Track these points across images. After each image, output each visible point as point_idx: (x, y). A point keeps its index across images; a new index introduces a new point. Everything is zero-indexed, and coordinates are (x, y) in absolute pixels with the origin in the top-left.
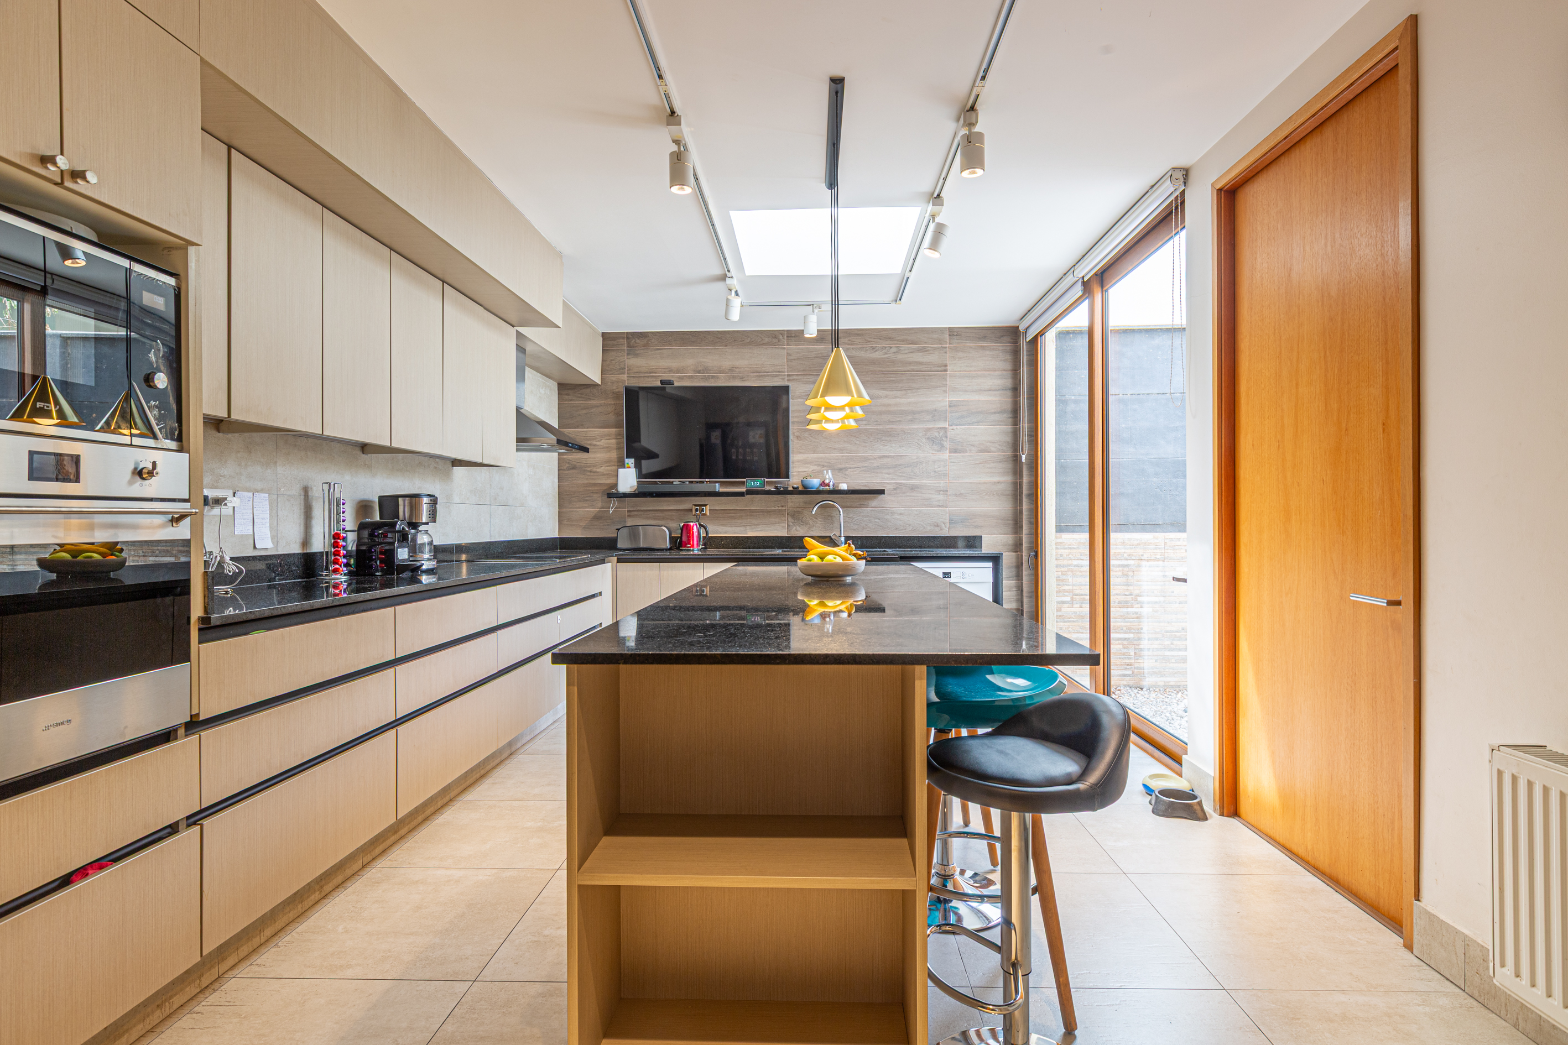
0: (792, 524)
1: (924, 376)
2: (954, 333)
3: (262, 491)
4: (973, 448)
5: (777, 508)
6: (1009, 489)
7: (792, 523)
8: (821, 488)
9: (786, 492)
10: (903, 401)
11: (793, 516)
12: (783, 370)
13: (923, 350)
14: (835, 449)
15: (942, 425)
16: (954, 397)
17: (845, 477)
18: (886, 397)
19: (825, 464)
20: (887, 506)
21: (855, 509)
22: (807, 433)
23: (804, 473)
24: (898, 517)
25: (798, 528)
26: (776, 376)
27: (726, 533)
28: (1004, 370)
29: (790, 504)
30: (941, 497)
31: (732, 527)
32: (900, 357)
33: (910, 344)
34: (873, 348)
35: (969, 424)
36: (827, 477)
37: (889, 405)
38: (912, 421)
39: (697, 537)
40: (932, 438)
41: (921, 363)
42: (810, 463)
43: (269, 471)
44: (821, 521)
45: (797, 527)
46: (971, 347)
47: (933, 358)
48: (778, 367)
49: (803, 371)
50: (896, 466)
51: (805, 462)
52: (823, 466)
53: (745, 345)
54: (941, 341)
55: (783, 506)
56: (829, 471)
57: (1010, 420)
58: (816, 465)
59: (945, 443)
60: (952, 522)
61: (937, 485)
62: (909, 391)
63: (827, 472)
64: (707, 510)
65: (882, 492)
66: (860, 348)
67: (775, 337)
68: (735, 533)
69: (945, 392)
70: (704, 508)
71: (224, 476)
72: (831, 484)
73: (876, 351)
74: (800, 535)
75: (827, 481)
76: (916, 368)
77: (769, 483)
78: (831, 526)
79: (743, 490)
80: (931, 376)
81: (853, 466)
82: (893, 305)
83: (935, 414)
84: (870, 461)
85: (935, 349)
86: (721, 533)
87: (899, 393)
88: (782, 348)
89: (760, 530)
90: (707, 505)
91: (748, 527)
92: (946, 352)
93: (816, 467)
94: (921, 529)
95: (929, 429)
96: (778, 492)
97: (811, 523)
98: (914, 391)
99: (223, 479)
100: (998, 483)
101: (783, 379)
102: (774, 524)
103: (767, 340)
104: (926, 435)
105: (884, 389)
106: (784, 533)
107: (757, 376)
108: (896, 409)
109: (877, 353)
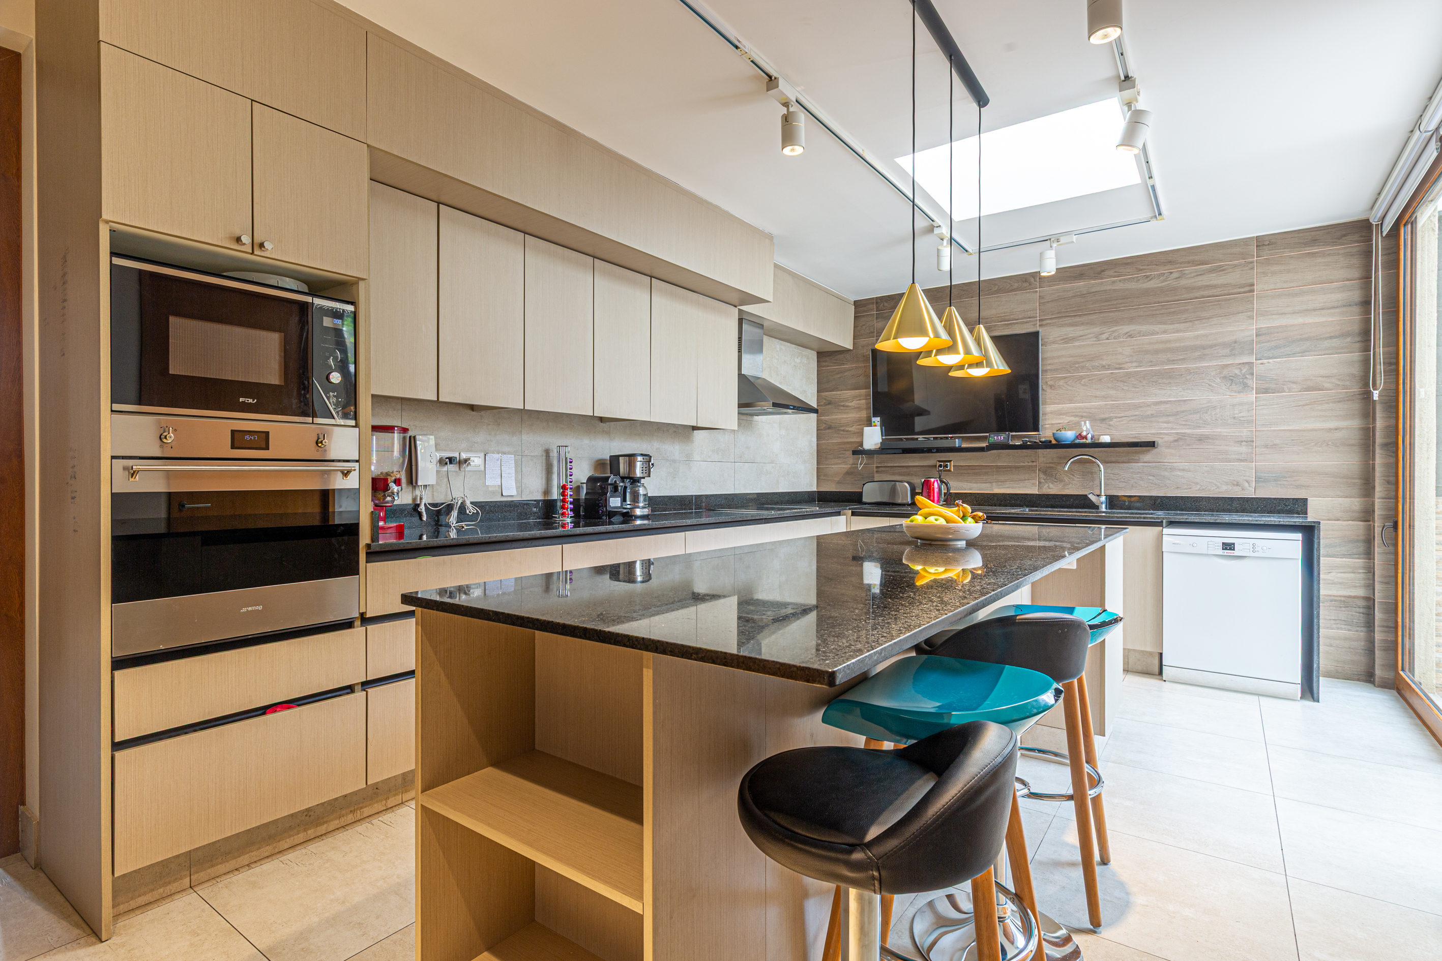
0: (1043, 481)
1: (1219, 301)
2: (1262, 242)
3: (509, 453)
4: (1294, 386)
5: (1027, 464)
6: (1355, 437)
7: (1044, 480)
8: (1077, 441)
9: (1035, 446)
10: (1187, 334)
11: (1045, 473)
12: (1034, 315)
13: (1220, 270)
14: (1096, 397)
15: (1245, 359)
16: (1264, 324)
17: (1108, 429)
18: (1165, 332)
19: (1084, 414)
20: (1165, 461)
21: (1122, 465)
22: (1062, 381)
23: (1059, 425)
24: (1180, 474)
25: (1051, 486)
26: (1027, 322)
27: (970, 489)
28: (1348, 280)
29: (1041, 459)
30: (1243, 449)
31: (977, 483)
32: (1183, 282)
33: (1199, 265)
34: (1147, 277)
35: (1288, 355)
36: (1085, 428)
37: (1169, 341)
38: (1201, 358)
39: (937, 493)
40: (1230, 376)
41: (1214, 287)
42: (1066, 414)
43: (515, 438)
44: (1078, 478)
45: (1050, 484)
46: (1291, 257)
47: (1234, 277)
48: (1029, 313)
49: (1058, 313)
50: (1178, 413)
51: (1059, 413)
52: (1082, 417)
53: (992, 294)
54: (1243, 256)
55: (1033, 462)
56: (1087, 422)
57: (1358, 345)
58: (1072, 416)
59: (1249, 382)
60: (1258, 479)
61: (1238, 435)
62: (1196, 322)
63: (1085, 423)
64: (951, 466)
65: (1152, 444)
66: (1130, 278)
67: (1026, 281)
68: (980, 490)
69: (1251, 318)
70: (949, 464)
71: (477, 443)
72: (1089, 436)
73: (1151, 280)
74: (1053, 493)
75: (1084, 434)
76: (1206, 293)
77: (1016, 438)
78: (1091, 483)
79: (984, 445)
80: (1229, 300)
81: (1120, 415)
82: (1154, 222)
83: (1234, 347)
84: (1142, 409)
85: (1235, 266)
86: (965, 490)
87: (1182, 326)
88: (1033, 292)
89: (1008, 487)
90: (951, 461)
91: (994, 484)
92: (1252, 268)
93: (1072, 418)
94: (1213, 488)
95: (1226, 366)
96: (1024, 447)
97: (1066, 481)
98: (1204, 321)
99: (476, 445)
100: (1336, 429)
101: (1035, 325)
102: (1022, 480)
103: (1016, 285)
104: (1220, 373)
105: (1161, 323)
106: (1034, 491)
107: (1005, 324)
108: (1177, 345)
109: (1152, 282)
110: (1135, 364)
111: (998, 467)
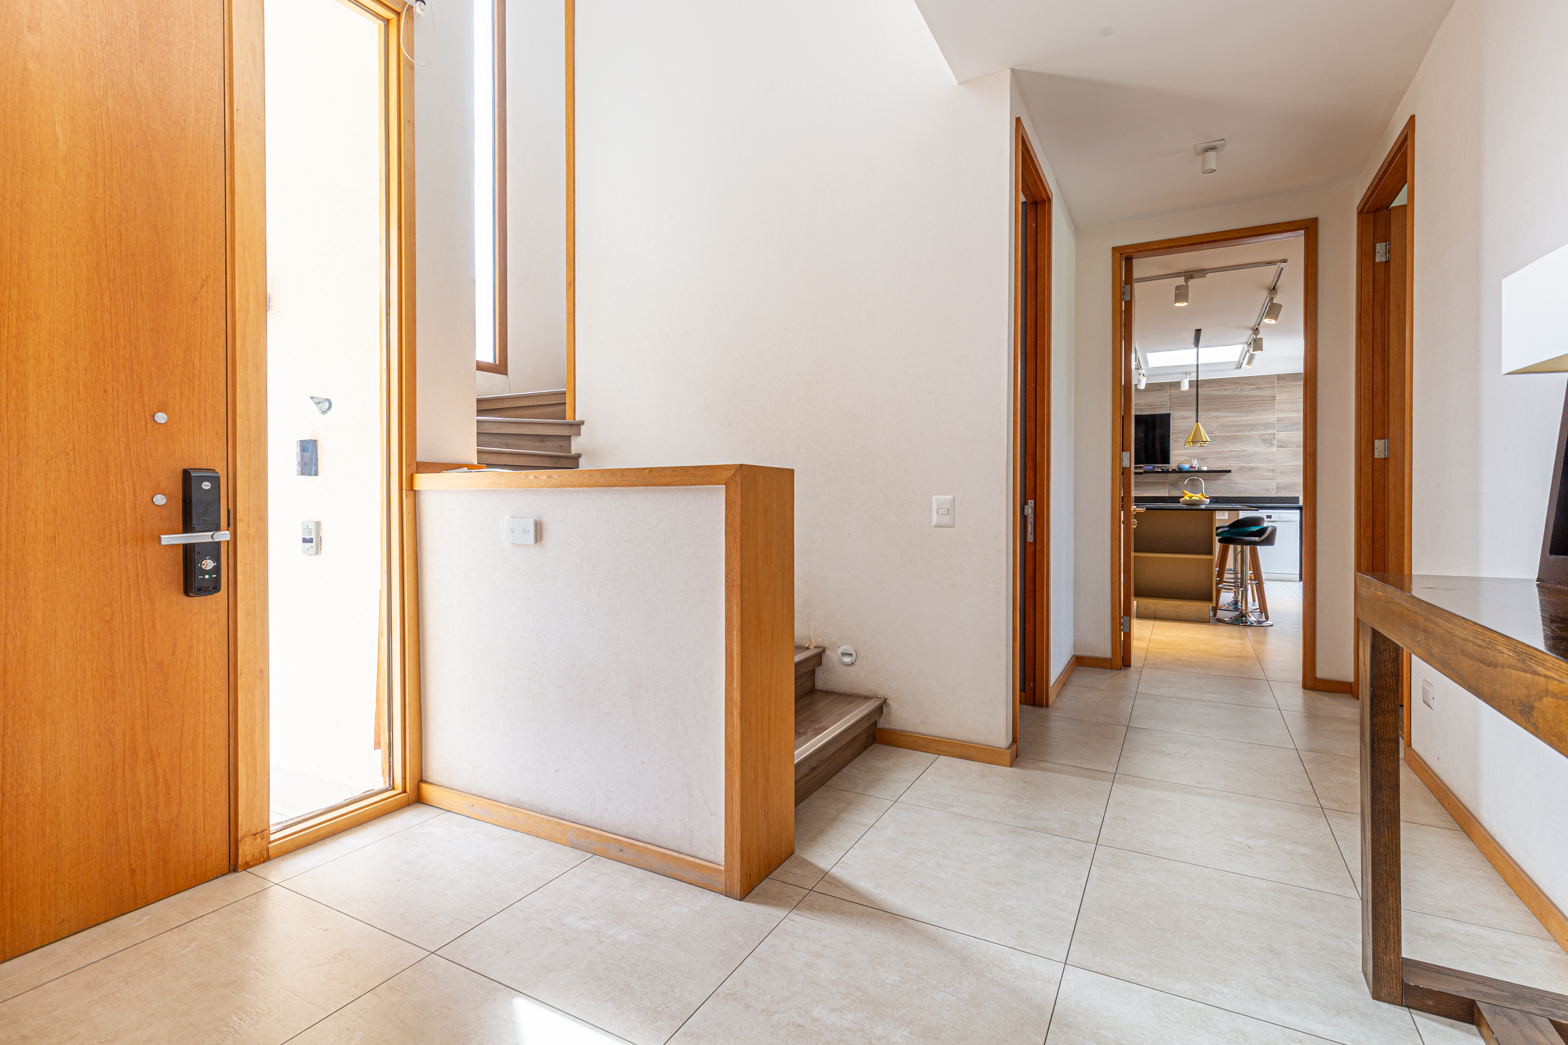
1: (1259, 403)
2: (1280, 377)
4: (1293, 445)
5: (1162, 481)
7: (1172, 489)
8: (1190, 470)
9: (1168, 472)
10: (1245, 418)
11: (1172, 485)
12: (1167, 405)
13: (1260, 388)
15: (1272, 432)
16: (1280, 415)
17: (1205, 464)
18: (1234, 417)
20: (1233, 479)
21: (1212, 481)
22: (1181, 439)
23: (1179, 461)
24: (1240, 486)
25: (1175, 492)
26: (1163, 408)
29: (1170, 479)
30: (1271, 474)
32: (1243, 393)
33: (1251, 385)
34: (1225, 389)
35: (1291, 431)
36: (1194, 463)
37: (1235, 421)
38: (1251, 430)
40: (1265, 439)
41: (1258, 396)
42: (1183, 455)
44: (1189, 488)
46: (1293, 385)
47: (1266, 393)
48: (1163, 403)
49: (1180, 404)
50: (1240, 456)
51: (1180, 455)
52: (1192, 457)
54: (1271, 383)
55: (1165, 480)
56: (1196, 460)
58: (1187, 456)
59: (1274, 442)
60: (1277, 488)
61: (1268, 467)
62: (1249, 413)
63: (1194, 461)
65: (1230, 471)
66: (1216, 389)
67: (1162, 386)
69: (1274, 412)
72: (1197, 467)
75: (1194, 466)
76: (1254, 399)
77: (1158, 467)
79: (1142, 471)
80: (1264, 403)
81: (1211, 457)
82: (1236, 370)
83: (1267, 426)
84: (1223, 454)
85: (1267, 387)
87: (1242, 414)
88: (1166, 392)
89: (1152, 493)
91: (1144, 491)
92: (1275, 389)
93: (1187, 458)
94: (1256, 492)
95: (1263, 435)
96: (1163, 472)
98: (1253, 412)
101: (1167, 409)
102: (1160, 489)
103: (1156, 388)
104: (1260, 438)
105: (1232, 412)
106: (1166, 495)
107: (1150, 408)
108: (1240, 423)
109: (1228, 392)
110: (1219, 432)
111: (1146, 482)
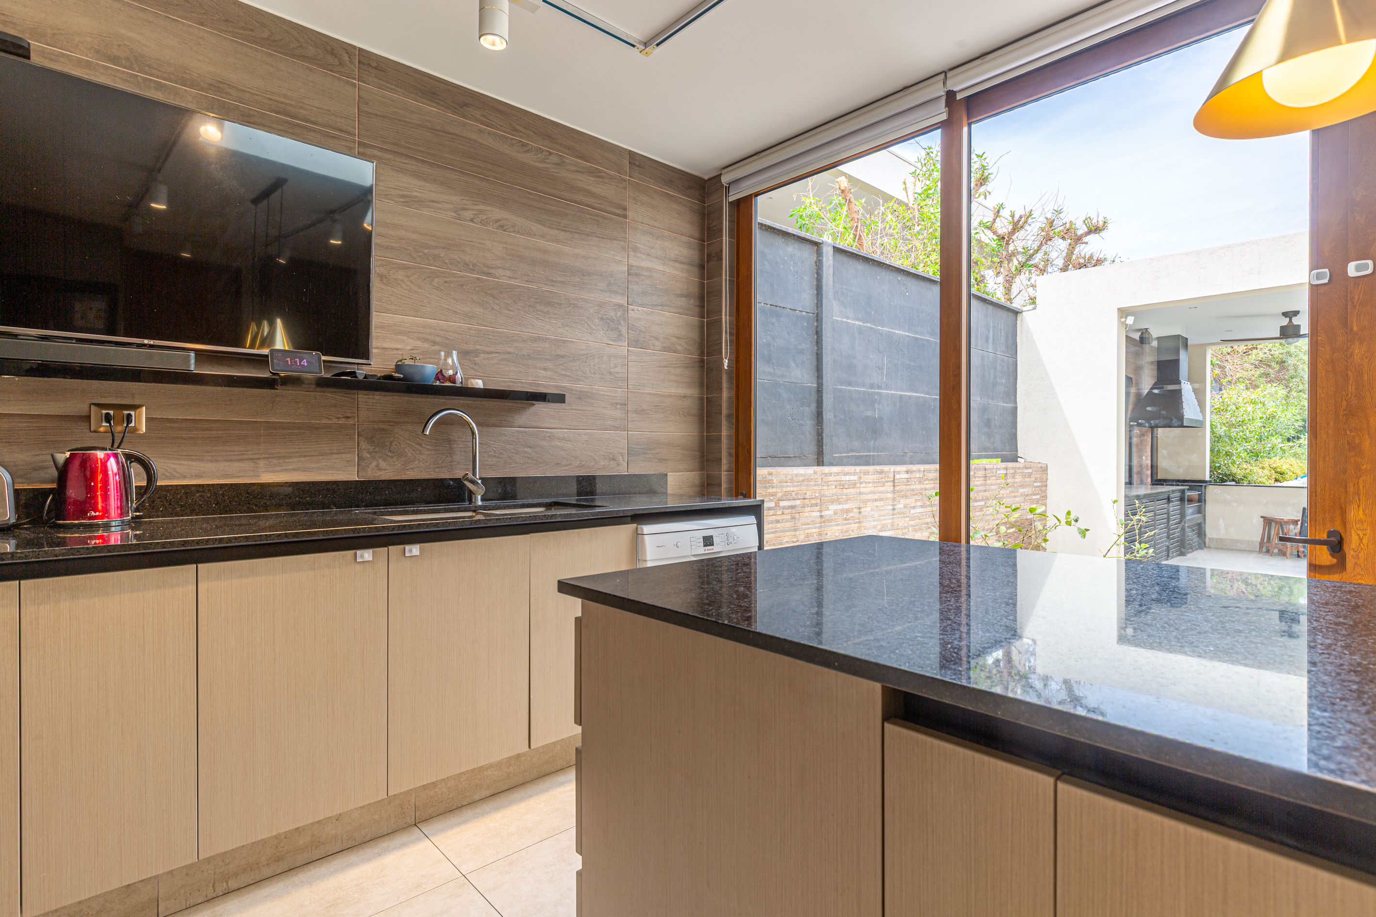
0: (368, 455)
1: (597, 216)
2: (636, 161)
4: (657, 343)
5: (335, 421)
6: (690, 404)
7: (370, 453)
8: (438, 382)
10: (567, 249)
11: (371, 440)
12: (350, 129)
13: (594, 175)
14: (455, 312)
15: (620, 300)
16: (634, 261)
17: (473, 369)
18: (543, 236)
19: (438, 339)
20: (543, 425)
21: (491, 429)
22: (401, 272)
23: (395, 352)
24: (559, 444)
25: (383, 464)
26: (334, 137)
27: (199, 476)
28: (692, 237)
29: (364, 414)
30: (618, 414)
31: (216, 461)
32: (562, 173)
33: (579, 157)
34: (524, 145)
35: (654, 306)
36: (449, 363)
37: (545, 252)
38: (580, 286)
39: (118, 489)
40: (607, 318)
41: (593, 195)
42: (407, 333)
44: (428, 450)
45: (380, 461)
46: (655, 191)
47: (608, 190)
48: (339, 120)
49: (394, 144)
51: (397, 331)
53: (255, 42)
54: (619, 168)
55: (347, 417)
56: (454, 353)
57: (697, 309)
58: (419, 339)
59: (622, 330)
60: (631, 452)
61: (613, 395)
62: (576, 236)
63: (448, 354)
64: (141, 421)
66: (502, 136)
67: (333, 53)
68: (225, 476)
69: (624, 249)
70: (133, 413)
72: (458, 376)
73: (527, 151)
74: (387, 478)
75: (449, 373)
76: (585, 199)
78: (449, 459)
80: (606, 218)
81: (488, 349)
83: (610, 281)
84: (516, 344)
85: (611, 177)
86: (184, 477)
87: (562, 235)
88: (348, 83)
89: (294, 470)
90: (140, 406)
91: (262, 462)
92: (625, 188)
93: (419, 344)
94: (592, 464)
95: (602, 304)
97: (409, 454)
98: (583, 236)
100: (685, 397)
102: (326, 454)
103: (311, 50)
104: (598, 311)
105: (539, 222)
106: (351, 475)
107: (287, 122)
108: (557, 260)
110: (508, 273)
111: (270, 426)
